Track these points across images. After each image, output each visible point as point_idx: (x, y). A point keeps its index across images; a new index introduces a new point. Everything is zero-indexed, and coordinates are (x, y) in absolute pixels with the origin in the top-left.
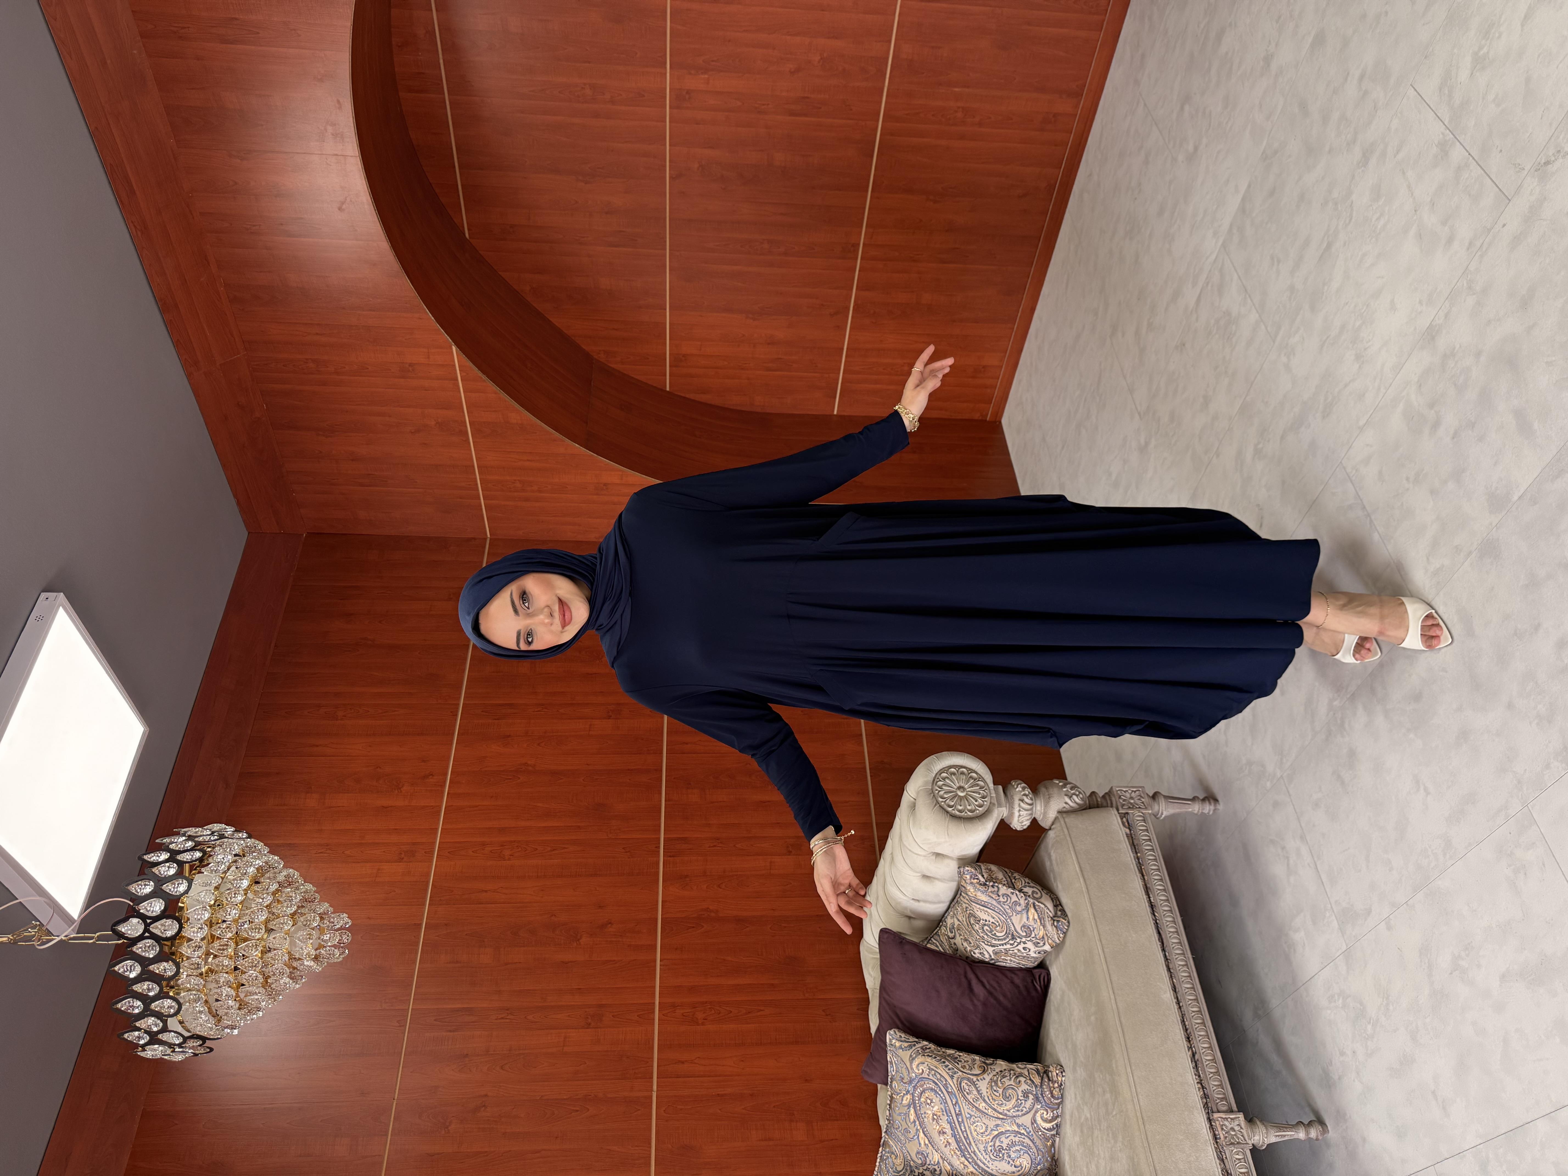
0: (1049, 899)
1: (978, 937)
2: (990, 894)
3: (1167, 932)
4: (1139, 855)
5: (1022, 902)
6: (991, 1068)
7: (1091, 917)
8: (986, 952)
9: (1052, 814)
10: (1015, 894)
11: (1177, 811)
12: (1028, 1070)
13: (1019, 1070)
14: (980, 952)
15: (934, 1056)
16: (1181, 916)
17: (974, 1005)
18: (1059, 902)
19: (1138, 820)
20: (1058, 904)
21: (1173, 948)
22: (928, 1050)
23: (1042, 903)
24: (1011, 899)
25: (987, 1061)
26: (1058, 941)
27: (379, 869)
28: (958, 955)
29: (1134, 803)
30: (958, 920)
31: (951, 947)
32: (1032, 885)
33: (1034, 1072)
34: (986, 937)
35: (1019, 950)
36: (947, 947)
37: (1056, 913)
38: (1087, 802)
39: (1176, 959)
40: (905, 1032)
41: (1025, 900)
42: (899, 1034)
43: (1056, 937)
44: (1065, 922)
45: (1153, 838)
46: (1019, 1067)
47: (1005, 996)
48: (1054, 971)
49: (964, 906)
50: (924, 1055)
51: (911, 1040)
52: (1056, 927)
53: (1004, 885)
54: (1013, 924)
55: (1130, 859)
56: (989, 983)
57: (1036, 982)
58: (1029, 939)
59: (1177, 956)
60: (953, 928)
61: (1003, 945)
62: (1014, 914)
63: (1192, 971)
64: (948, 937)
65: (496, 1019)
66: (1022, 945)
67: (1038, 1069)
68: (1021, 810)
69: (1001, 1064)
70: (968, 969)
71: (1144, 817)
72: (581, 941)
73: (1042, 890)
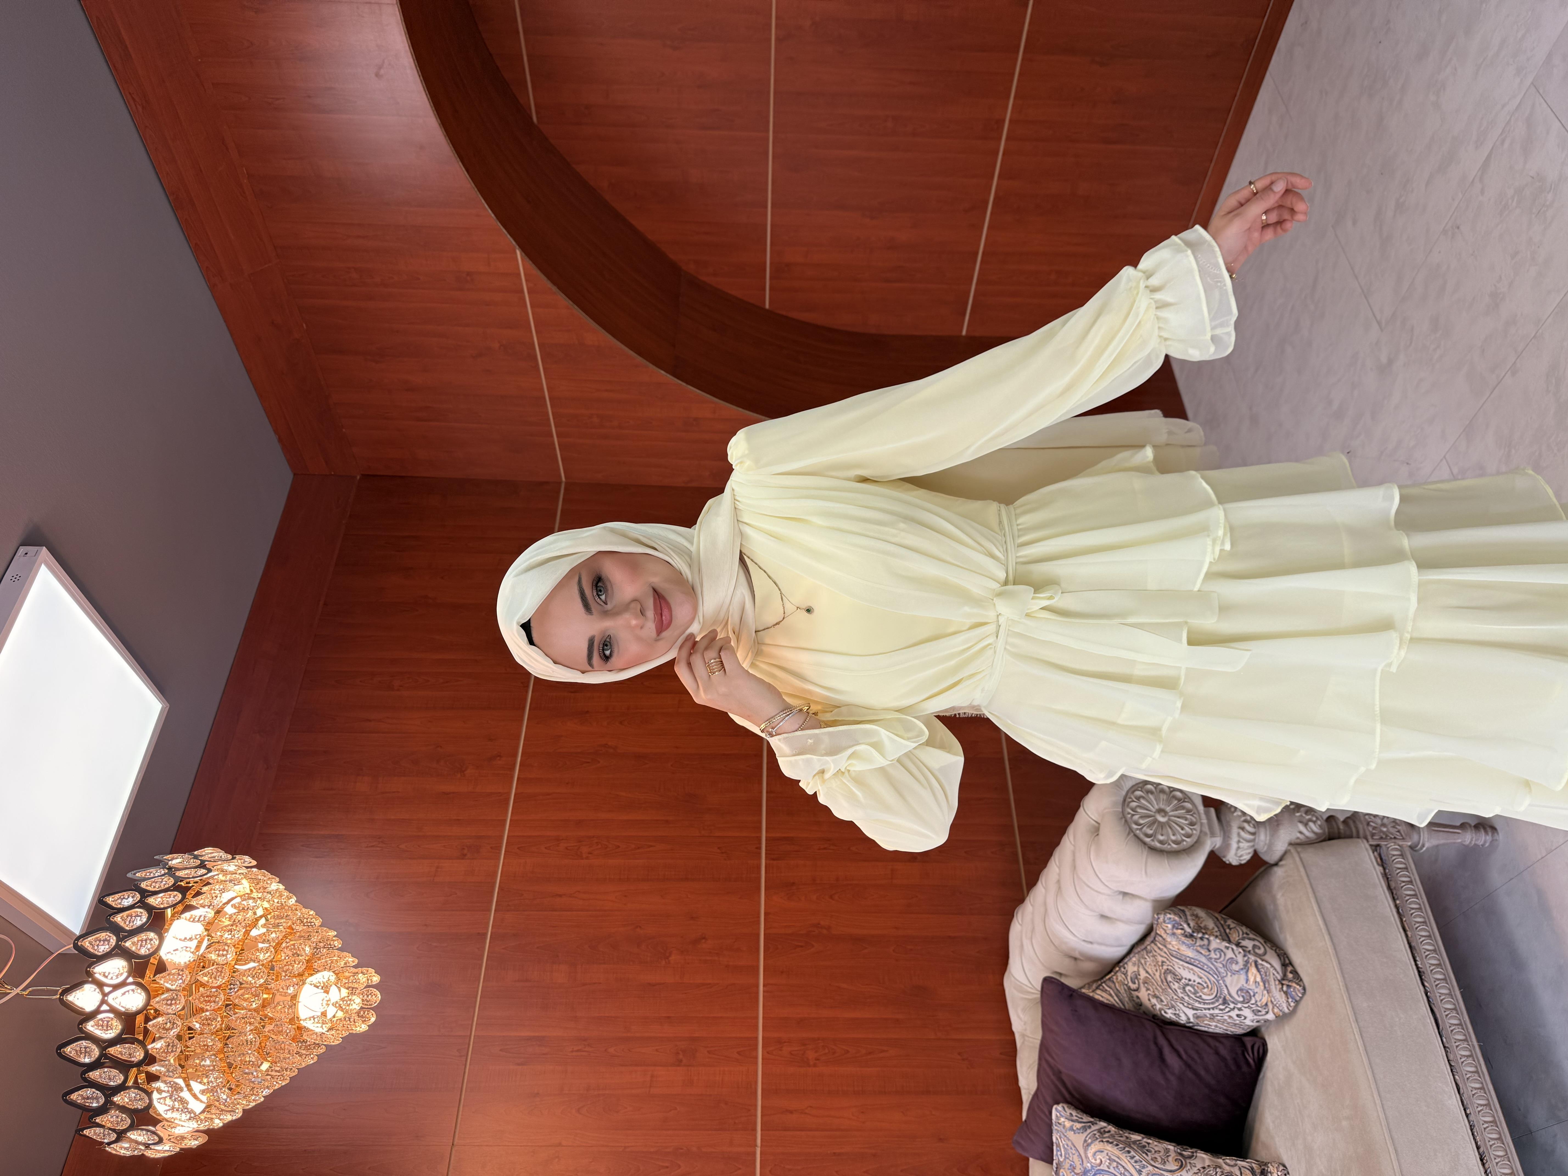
0: (1275, 955)
1: (1175, 997)
2: (1199, 948)
3: (1443, 1010)
4: (1398, 902)
5: (1240, 959)
6: (1190, 1163)
7: (1343, 989)
8: (1185, 1015)
9: (1280, 846)
10: (1230, 949)
11: (1442, 842)
12: (1240, 1169)
13: (1227, 1168)
14: (1174, 1012)
15: (1115, 1143)
16: (1460, 989)
17: (1167, 1080)
18: (1289, 960)
19: (1394, 855)
20: (1286, 962)
21: (1452, 1031)
22: (1107, 1135)
23: (1267, 962)
24: (1225, 955)
25: (1185, 1153)
26: (1286, 1011)
27: (438, 867)
28: (1141, 1011)
29: (1388, 831)
30: (1147, 972)
31: (1131, 998)
32: (1251, 936)
33: (1248, 1172)
34: (1186, 998)
35: (1230, 1017)
36: (1127, 999)
37: (1285, 975)
38: (1327, 830)
39: (1457, 1046)
40: (1076, 1108)
41: (1245, 956)
42: (1069, 1111)
43: (1285, 1005)
44: (1300, 988)
45: (1415, 879)
46: (1228, 1164)
47: (1207, 1070)
48: (1274, 1043)
49: (1160, 959)
50: (1102, 1141)
51: (1085, 1120)
52: (1286, 993)
53: (1217, 937)
54: (1226, 986)
55: (1389, 909)
56: (1186, 1052)
57: (1248, 1054)
58: (1246, 1005)
59: (1457, 1044)
60: (1137, 978)
61: (1211, 1010)
62: (1229, 974)
63: (1480, 1065)
64: (1129, 988)
65: (572, 1051)
66: (1236, 1012)
67: (1252, 1168)
68: (1242, 840)
69: (1203, 1158)
70: (1159, 1033)
71: (1401, 851)
72: (670, 958)
73: (1265, 942)
